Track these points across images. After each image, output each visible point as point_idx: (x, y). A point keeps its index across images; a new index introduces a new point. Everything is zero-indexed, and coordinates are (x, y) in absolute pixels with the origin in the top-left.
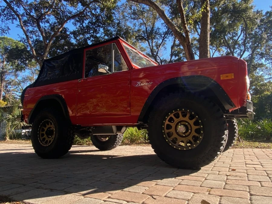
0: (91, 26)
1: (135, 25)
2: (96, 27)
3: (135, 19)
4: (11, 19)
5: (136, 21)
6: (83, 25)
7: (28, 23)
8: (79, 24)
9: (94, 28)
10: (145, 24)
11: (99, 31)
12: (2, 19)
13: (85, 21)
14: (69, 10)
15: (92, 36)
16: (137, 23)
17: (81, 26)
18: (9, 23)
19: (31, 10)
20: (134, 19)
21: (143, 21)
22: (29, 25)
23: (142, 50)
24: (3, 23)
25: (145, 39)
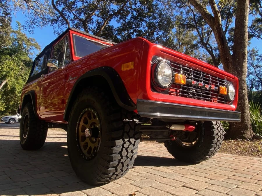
0: (134, 20)
1: (182, 13)
2: (139, 21)
3: (182, 7)
4: (64, 24)
5: (182, 9)
6: (125, 22)
7: (80, 26)
8: (122, 21)
9: (137, 23)
10: (192, 10)
11: (142, 24)
12: (58, 25)
13: (127, 17)
14: (113, 9)
15: (135, 31)
16: (184, 11)
17: (124, 22)
18: (64, 27)
19: (80, 14)
20: (180, 7)
21: (190, 8)
22: (80, 27)
23: (193, 38)
24: (59, 28)
25: (194, 27)
